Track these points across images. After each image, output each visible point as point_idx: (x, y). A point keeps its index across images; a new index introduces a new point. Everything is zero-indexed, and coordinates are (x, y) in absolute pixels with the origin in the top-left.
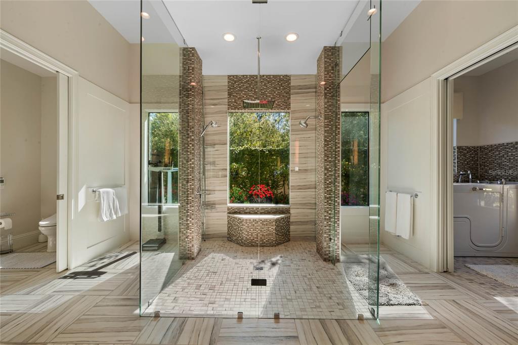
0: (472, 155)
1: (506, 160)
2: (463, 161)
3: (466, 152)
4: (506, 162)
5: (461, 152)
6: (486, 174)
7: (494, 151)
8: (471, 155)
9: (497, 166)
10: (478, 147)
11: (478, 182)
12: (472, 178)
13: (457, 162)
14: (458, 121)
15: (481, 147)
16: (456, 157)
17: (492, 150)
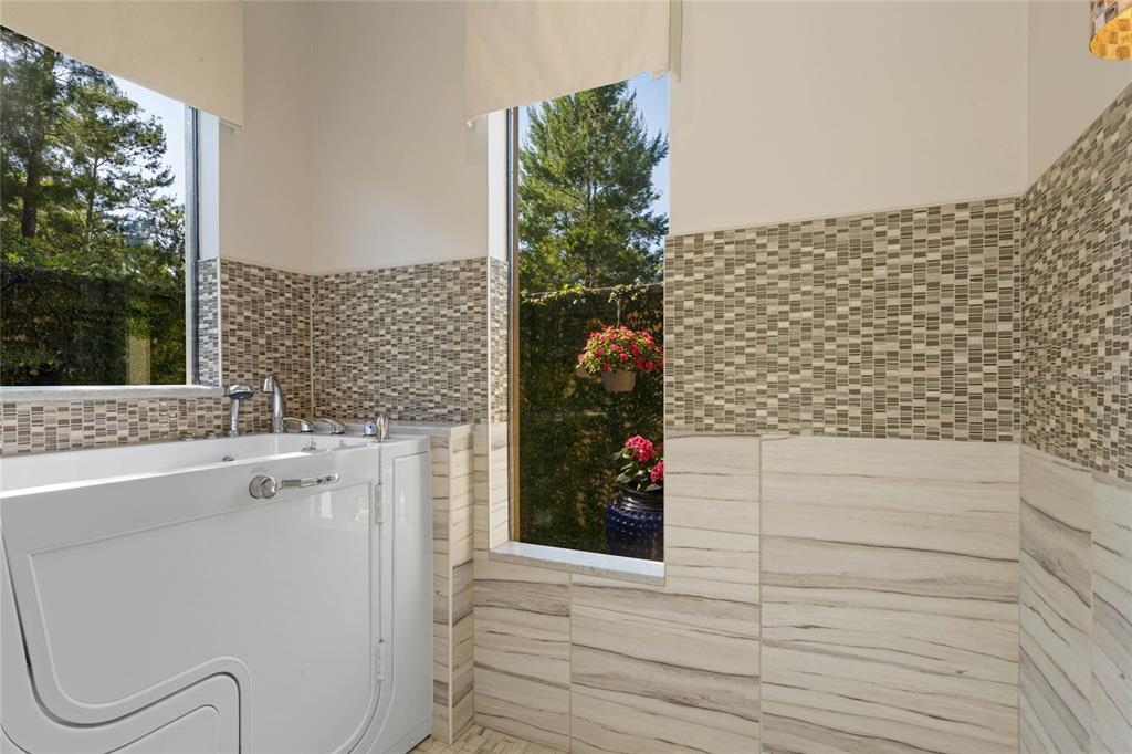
0: (288, 312)
1: (389, 337)
2: (249, 334)
3: (262, 292)
4: (388, 343)
5: (240, 291)
6: (333, 391)
7: (354, 300)
8: (282, 306)
9: (366, 360)
10: (307, 279)
11: (305, 427)
12: (286, 412)
13: (225, 335)
14: (226, 129)
15: (317, 281)
16: (219, 310)
17: (351, 294)
